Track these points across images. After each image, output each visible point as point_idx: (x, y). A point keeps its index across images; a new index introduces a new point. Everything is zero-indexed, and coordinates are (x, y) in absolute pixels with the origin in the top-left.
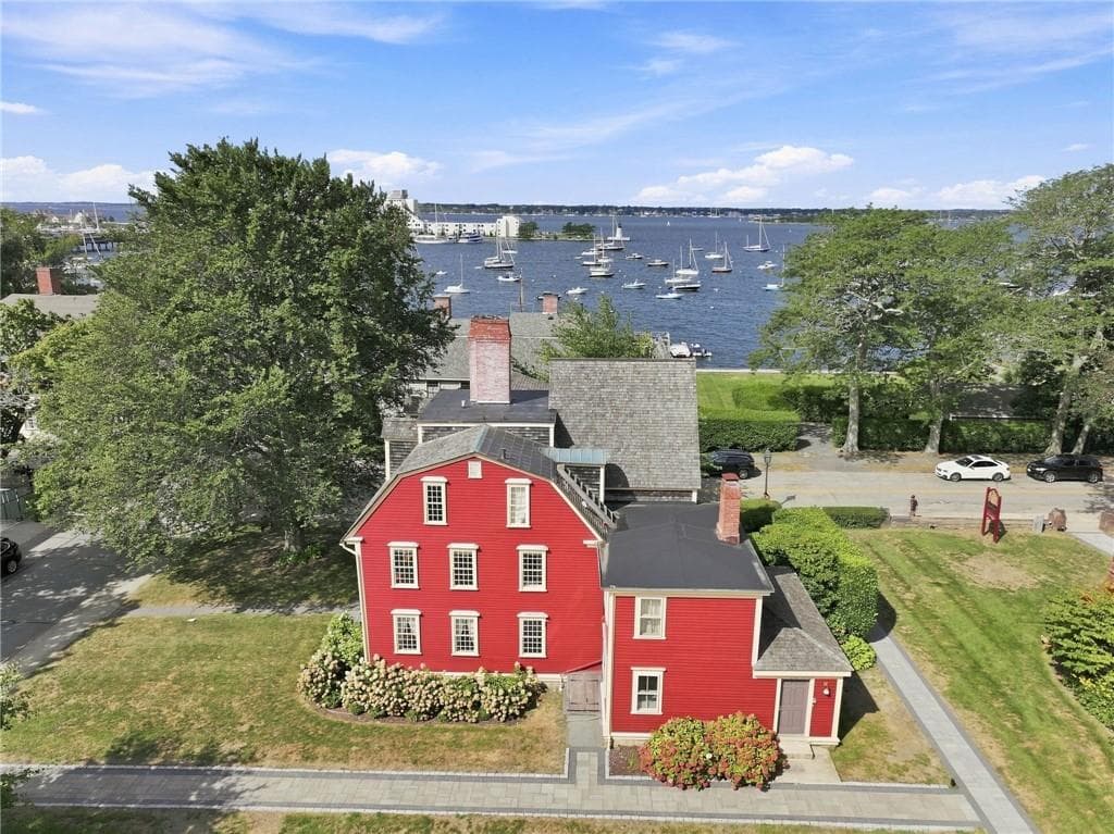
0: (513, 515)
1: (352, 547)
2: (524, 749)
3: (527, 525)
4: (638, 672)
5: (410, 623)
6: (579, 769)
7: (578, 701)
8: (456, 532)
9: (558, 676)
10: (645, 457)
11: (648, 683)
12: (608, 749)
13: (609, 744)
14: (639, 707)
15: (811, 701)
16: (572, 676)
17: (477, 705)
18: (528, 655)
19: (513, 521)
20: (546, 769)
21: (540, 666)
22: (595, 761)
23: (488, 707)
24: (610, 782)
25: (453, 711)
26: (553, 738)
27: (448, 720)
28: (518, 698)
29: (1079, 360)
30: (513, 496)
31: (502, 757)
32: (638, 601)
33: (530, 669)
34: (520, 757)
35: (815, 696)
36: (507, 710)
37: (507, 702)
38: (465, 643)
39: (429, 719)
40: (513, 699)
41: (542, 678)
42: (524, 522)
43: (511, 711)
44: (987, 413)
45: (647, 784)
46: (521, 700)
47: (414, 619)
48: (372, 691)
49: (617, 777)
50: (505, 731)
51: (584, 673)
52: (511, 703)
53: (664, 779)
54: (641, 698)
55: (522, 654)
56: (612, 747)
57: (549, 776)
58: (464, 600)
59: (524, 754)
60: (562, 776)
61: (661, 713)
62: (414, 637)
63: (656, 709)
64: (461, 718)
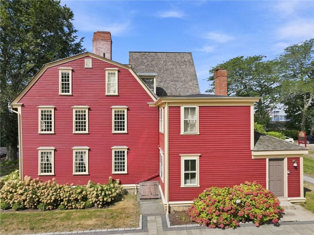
0: (108, 88)
1: (16, 109)
2: (112, 218)
3: (116, 94)
4: (184, 158)
5: (49, 156)
6: (149, 225)
7: (147, 194)
8: (76, 99)
9: (134, 185)
10: (174, 84)
11: (190, 165)
12: (167, 213)
13: (168, 210)
14: (185, 183)
15: (286, 172)
16: (142, 184)
17: (85, 198)
18: (117, 172)
19: (109, 92)
20: (126, 226)
21: (124, 179)
22: (159, 219)
23: (92, 199)
24: (171, 229)
25: (69, 201)
26: (131, 211)
27: (65, 208)
28: (110, 192)
29: (306, 106)
30: (109, 78)
31: (97, 222)
32: (182, 109)
33: (118, 181)
34: (109, 221)
35: (288, 169)
36: (103, 199)
37: (103, 194)
38: (81, 167)
39: (53, 209)
40: (107, 193)
41: (125, 186)
42: (115, 92)
43: (105, 199)
44: (278, 128)
45: (197, 228)
46: (112, 194)
47: (51, 153)
48: (16, 192)
49: (176, 226)
50: (101, 211)
51: (149, 182)
52: (105, 195)
53: (208, 225)
54: (187, 176)
55: (114, 172)
56: (169, 212)
57: (129, 229)
58: (80, 140)
59: (111, 220)
60: (137, 229)
61: (199, 186)
62: (51, 165)
63: (195, 183)
64: (74, 206)
